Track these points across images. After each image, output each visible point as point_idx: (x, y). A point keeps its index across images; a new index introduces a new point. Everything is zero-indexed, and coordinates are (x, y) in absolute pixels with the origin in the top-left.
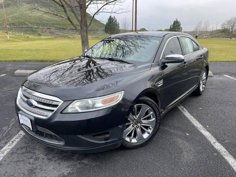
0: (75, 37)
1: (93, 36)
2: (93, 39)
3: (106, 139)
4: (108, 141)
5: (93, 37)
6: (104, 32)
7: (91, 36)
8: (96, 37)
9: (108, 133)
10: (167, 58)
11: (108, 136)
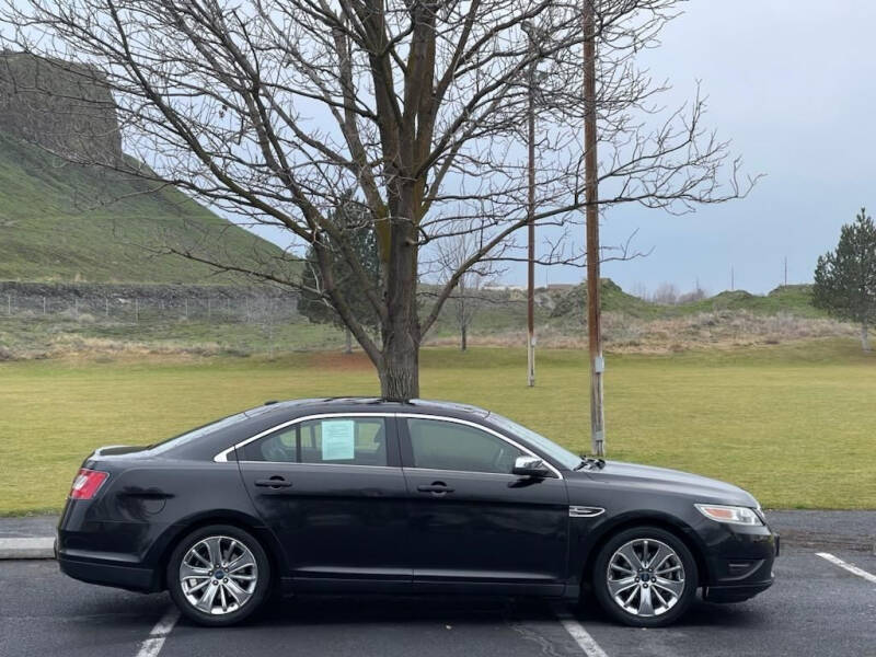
0: (58, 347)
1: (197, 345)
2: (205, 368)
5: (199, 352)
6: (291, 308)
7: (183, 345)
8: (227, 347)
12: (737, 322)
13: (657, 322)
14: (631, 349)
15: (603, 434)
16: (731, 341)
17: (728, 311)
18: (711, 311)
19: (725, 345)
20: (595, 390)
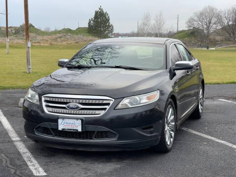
3: (151, 133)
4: (153, 135)
9: (152, 127)
10: (177, 65)
11: (152, 130)
12: (67, 37)
13: (45, 36)
14: (38, 44)
15: (30, 67)
16: (66, 42)
17: (65, 34)
18: (60, 34)
19: (64, 43)
20: (28, 53)
